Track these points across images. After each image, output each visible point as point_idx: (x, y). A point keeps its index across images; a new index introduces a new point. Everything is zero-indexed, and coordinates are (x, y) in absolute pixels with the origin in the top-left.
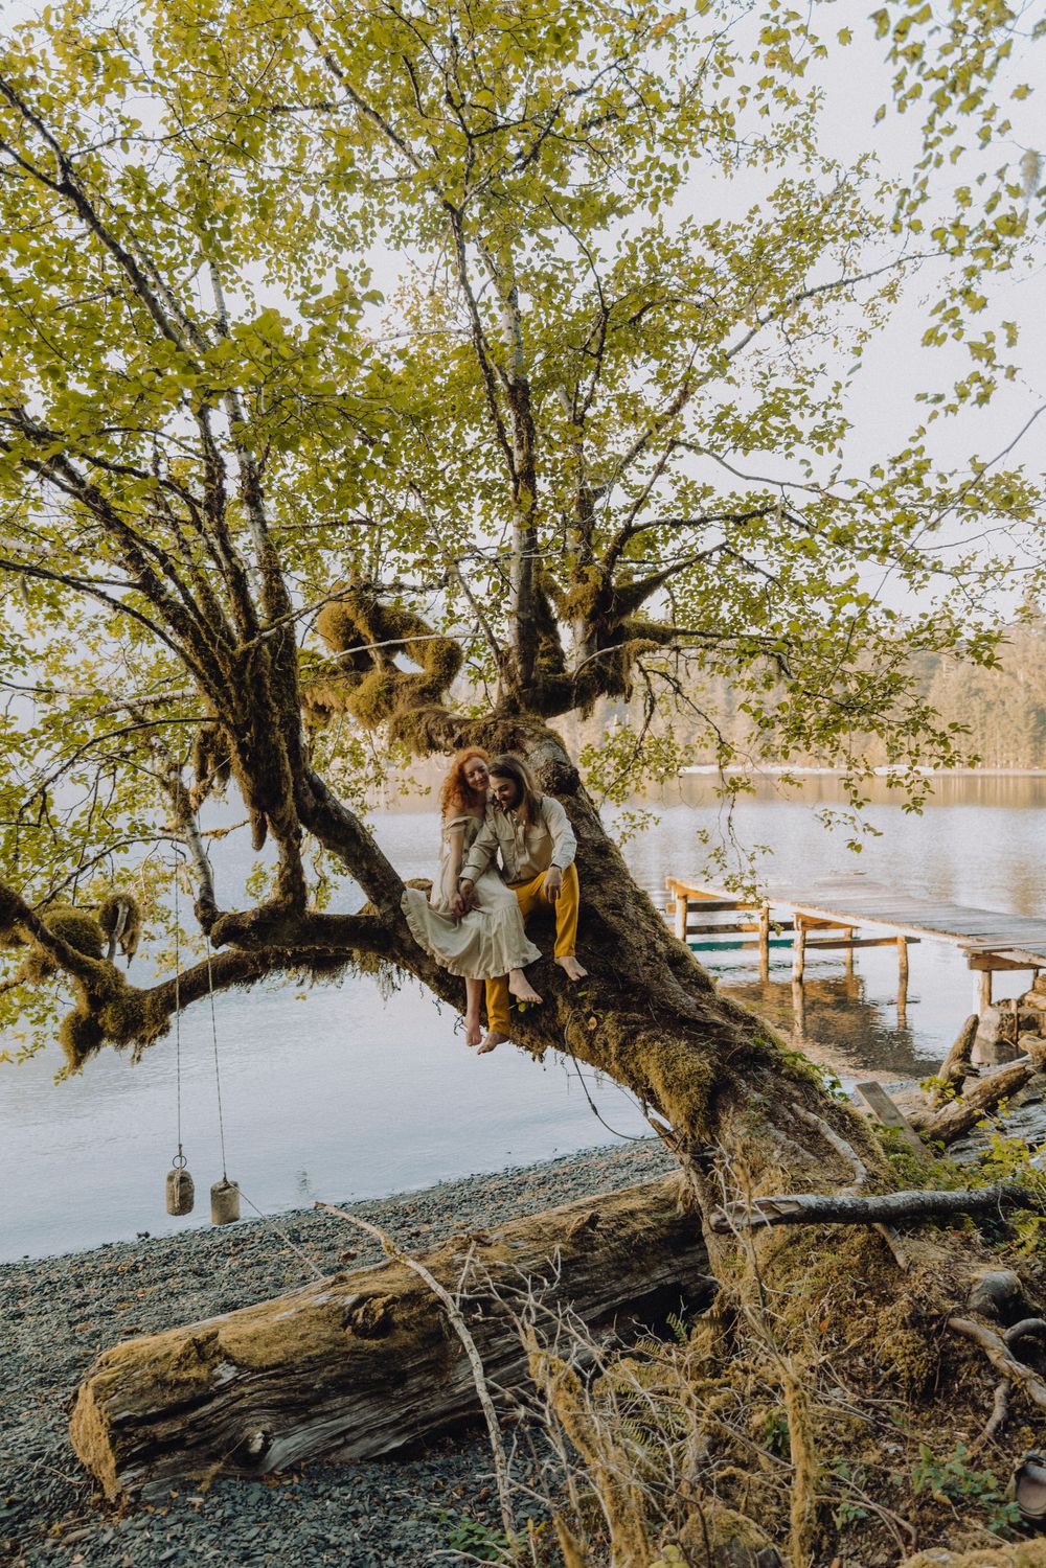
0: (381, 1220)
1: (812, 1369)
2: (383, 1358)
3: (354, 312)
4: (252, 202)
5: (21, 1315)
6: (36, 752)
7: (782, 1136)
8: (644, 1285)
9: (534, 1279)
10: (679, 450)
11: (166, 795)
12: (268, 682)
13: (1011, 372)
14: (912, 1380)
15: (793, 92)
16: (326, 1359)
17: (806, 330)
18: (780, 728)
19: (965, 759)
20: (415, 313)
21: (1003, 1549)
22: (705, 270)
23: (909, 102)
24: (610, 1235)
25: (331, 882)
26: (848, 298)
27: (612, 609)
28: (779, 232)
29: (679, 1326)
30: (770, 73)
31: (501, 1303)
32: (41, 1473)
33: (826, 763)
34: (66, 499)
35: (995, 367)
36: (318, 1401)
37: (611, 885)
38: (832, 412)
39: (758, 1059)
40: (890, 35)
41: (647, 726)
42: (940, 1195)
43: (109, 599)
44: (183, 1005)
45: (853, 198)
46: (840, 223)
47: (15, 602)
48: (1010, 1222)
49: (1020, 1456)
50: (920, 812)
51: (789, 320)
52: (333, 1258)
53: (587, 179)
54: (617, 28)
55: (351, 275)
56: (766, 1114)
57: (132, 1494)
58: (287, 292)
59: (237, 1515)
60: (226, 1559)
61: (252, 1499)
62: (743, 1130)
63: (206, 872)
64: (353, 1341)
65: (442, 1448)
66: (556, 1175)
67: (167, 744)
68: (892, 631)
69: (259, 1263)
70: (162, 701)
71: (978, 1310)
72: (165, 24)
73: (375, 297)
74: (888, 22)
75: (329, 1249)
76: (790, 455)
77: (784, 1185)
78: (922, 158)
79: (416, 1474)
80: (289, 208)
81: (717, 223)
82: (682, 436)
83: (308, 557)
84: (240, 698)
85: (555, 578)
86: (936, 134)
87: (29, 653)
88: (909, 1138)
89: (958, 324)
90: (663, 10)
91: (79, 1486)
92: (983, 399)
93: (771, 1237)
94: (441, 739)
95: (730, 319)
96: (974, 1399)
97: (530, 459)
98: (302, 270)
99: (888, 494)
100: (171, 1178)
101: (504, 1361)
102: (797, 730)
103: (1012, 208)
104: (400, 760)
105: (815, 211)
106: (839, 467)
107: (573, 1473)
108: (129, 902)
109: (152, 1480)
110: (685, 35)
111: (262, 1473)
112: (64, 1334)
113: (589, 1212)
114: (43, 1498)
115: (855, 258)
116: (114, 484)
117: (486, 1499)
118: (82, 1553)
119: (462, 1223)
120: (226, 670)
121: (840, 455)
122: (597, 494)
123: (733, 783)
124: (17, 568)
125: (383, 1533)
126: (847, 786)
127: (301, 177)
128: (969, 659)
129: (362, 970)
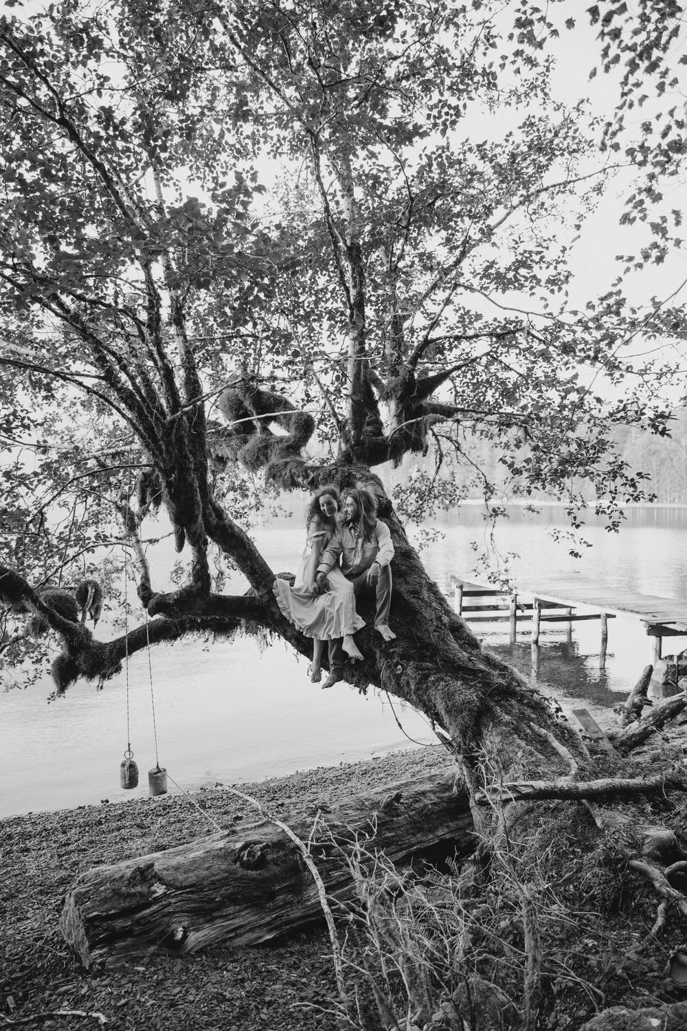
0: (258, 795)
1: (539, 892)
2: (260, 883)
3: (246, 199)
4: (181, 129)
5: (27, 850)
6: (36, 486)
7: (523, 744)
8: (431, 839)
9: (360, 834)
10: (460, 290)
11: (119, 515)
12: (186, 441)
13: (678, 243)
14: (604, 899)
15: (535, 59)
16: (224, 882)
17: (543, 212)
18: (526, 474)
19: (646, 496)
20: (286, 200)
21: (662, 1008)
22: (477, 173)
23: (612, 66)
24: (409, 807)
25: (226, 574)
26: (571, 192)
27: (415, 394)
28: (525, 149)
29: (453, 865)
30: (520, 47)
31: (338, 849)
32: (42, 949)
33: (555, 498)
34: (58, 321)
35: (667, 239)
36: (218, 909)
37: (413, 578)
38: (561, 266)
39: (509, 692)
40: (600, 22)
41: (437, 472)
42: (625, 781)
43: (84, 387)
44: (130, 653)
45: (574, 128)
46: (565, 143)
47: (24, 388)
48: (671, 799)
49: (673, 949)
50: (617, 531)
51: (532, 206)
52: (228, 819)
53: (400, 114)
54: (420, 17)
55: (244, 175)
56: (513, 729)
57: (100, 964)
58: (203, 186)
59: (166, 979)
60: (160, 1006)
61: (176, 969)
62: (498, 739)
63: (145, 567)
64: (241, 872)
65: (298, 940)
66: (373, 769)
67: (120, 481)
68: (600, 411)
69: (179, 821)
70: (117, 453)
71: (648, 855)
72: (126, 15)
73: (260, 189)
74: (598, 14)
75: (225, 813)
76: (533, 294)
77: (524, 775)
78: (619, 103)
79: (281, 956)
80: (204, 132)
81: (485, 142)
82: (462, 280)
83: (214, 359)
84: (168, 452)
85: (377, 373)
86: (629, 87)
87: (33, 421)
88: (606, 745)
89: (643, 210)
90: (450, 5)
91: (66, 959)
92: (660, 259)
93: (515, 808)
94: (300, 480)
95: (493, 205)
96: (644, 912)
97: (361, 295)
98: (212, 172)
99: (598, 320)
100: (123, 765)
101: (339, 885)
102: (537, 476)
103: (679, 135)
104: (272, 494)
105: (549, 136)
106: (566, 303)
107: (384, 955)
108: (95, 585)
109: (112, 955)
110: (464, 22)
111: (183, 953)
112: (55, 862)
113: (395, 792)
114: (43, 965)
115: (575, 166)
116: (89, 312)
117: (327, 972)
118: (68, 1000)
119: (311, 798)
120: (159, 434)
121: (567, 294)
122: (405, 318)
123: (494, 510)
124: (26, 367)
125: (260, 992)
126: (569, 514)
127: (214, 113)
128: (650, 430)
129: (247, 633)
